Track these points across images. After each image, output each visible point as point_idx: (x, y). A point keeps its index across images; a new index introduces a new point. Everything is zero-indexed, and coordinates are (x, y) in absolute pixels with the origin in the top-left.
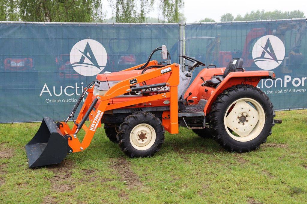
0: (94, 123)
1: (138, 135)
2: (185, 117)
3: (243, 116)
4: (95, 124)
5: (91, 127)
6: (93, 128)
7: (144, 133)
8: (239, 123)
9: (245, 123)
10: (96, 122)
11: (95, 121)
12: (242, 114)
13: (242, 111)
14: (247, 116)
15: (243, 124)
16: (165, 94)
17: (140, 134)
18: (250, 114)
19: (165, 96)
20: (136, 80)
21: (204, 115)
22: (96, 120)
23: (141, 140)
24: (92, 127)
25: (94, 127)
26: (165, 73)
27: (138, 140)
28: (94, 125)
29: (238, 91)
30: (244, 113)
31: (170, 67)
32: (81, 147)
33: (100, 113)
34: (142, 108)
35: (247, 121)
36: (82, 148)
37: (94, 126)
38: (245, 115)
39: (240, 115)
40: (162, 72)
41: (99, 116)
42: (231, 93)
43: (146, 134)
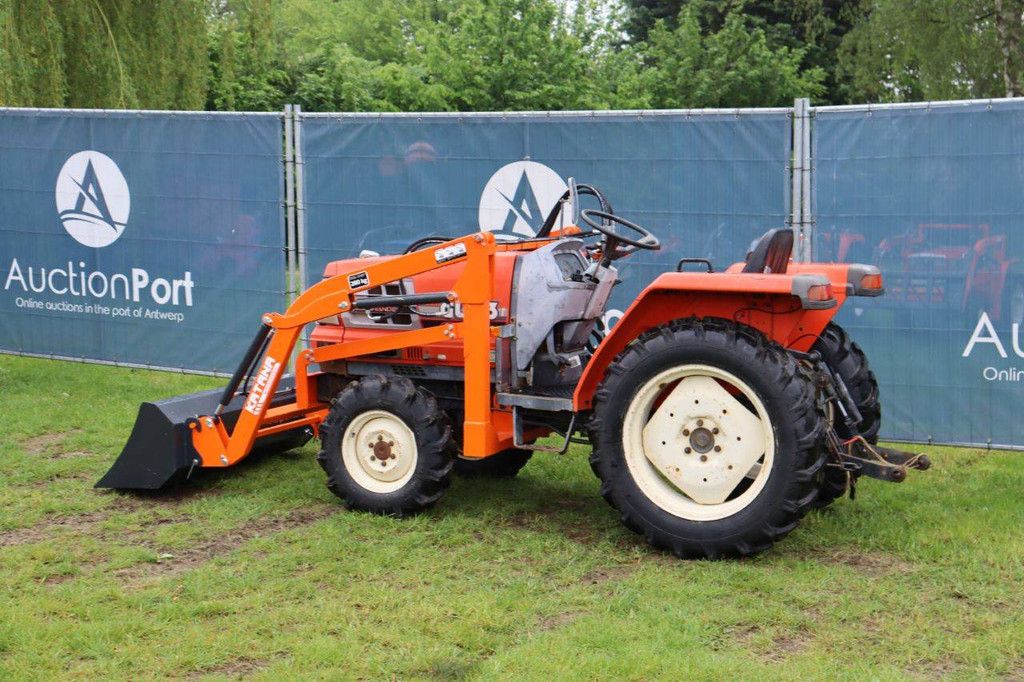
0: (257, 393)
1: (371, 446)
2: (520, 409)
3: (701, 429)
4: (259, 394)
5: (249, 403)
6: (254, 406)
7: (386, 440)
8: (688, 451)
9: (711, 454)
10: (259, 390)
11: (260, 387)
12: (700, 423)
13: (699, 411)
14: (716, 431)
15: (704, 459)
16: (451, 326)
17: (375, 441)
18: (725, 424)
19: (452, 335)
20: (365, 277)
21: (570, 409)
22: (263, 385)
23: (378, 462)
24: (252, 404)
25: (255, 402)
26: (447, 260)
27: (368, 459)
28: (257, 396)
29: (673, 338)
30: (705, 417)
31: (463, 242)
32: (223, 456)
33: (273, 364)
34: (424, 369)
35: (718, 449)
36: (225, 460)
37: (257, 400)
38: (709, 425)
39: (692, 426)
40: (438, 258)
41: (269, 373)
42: (649, 344)
43: (391, 444)
